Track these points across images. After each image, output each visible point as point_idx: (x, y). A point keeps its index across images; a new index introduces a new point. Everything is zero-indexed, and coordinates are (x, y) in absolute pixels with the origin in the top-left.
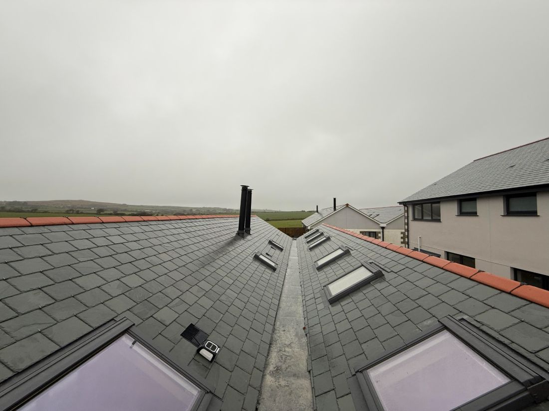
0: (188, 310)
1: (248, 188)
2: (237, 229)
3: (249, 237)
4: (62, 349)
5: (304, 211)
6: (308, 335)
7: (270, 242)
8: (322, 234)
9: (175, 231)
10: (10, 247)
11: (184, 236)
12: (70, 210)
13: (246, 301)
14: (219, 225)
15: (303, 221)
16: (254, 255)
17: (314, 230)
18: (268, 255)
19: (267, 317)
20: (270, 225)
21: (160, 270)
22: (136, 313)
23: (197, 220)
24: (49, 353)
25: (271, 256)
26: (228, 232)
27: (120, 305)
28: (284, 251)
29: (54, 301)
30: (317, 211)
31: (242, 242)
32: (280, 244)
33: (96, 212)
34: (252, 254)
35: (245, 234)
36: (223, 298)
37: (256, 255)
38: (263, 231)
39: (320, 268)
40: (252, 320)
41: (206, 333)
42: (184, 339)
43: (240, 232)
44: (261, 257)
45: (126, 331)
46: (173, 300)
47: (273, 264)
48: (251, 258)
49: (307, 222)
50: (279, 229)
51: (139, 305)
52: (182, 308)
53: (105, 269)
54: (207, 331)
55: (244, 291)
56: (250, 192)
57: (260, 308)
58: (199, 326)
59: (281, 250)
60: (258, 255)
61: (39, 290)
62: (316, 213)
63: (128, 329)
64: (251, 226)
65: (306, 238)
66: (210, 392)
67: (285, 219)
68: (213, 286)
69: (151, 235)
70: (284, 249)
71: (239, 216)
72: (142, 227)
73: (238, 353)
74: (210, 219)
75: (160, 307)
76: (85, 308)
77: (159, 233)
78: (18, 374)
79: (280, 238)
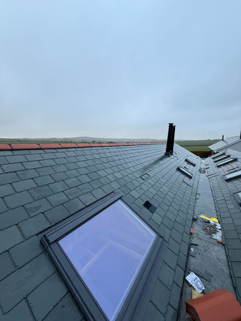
0: (145, 193)
1: (174, 125)
2: (165, 151)
3: (172, 156)
4: (98, 200)
5: (210, 140)
6: (220, 222)
7: (186, 160)
8: (229, 156)
9: (132, 152)
10: (74, 156)
11: (137, 154)
12: (83, 141)
13: (175, 194)
14: (154, 149)
15: (209, 147)
16: (177, 168)
17: (221, 153)
18: (186, 168)
19: (189, 205)
20: (185, 149)
21: (129, 171)
22: (122, 190)
23: (142, 146)
24: (94, 201)
25: (188, 169)
26: (159, 153)
27: (115, 186)
28: (196, 166)
29: (92, 180)
30: (223, 140)
31: (168, 159)
32: (194, 162)
33: (92, 142)
34: (176, 166)
35: (170, 154)
36: (161, 190)
37: (178, 168)
38: (181, 153)
39: (228, 180)
40: (180, 205)
41: (155, 207)
42: (144, 208)
43: (167, 153)
44: (181, 169)
45: (120, 198)
46: (137, 187)
47: (190, 174)
48: (175, 169)
49: (213, 148)
50: (191, 152)
51: (122, 187)
52: (142, 192)
53: (107, 168)
54: (156, 206)
55: (173, 188)
56: (174, 127)
57: (184, 199)
58: (151, 202)
59: (194, 165)
60: (180, 167)
61: (86, 175)
62: (222, 141)
63: (121, 197)
64: (174, 149)
65: (213, 158)
66: (162, 237)
67: (194, 145)
68: (156, 183)
69: (122, 153)
70: (196, 165)
71: (167, 143)
72: (118, 149)
73: (174, 221)
74: (149, 145)
75: (132, 190)
76: (103, 185)
77: (126, 152)
78: (87, 207)
79: (193, 158)
